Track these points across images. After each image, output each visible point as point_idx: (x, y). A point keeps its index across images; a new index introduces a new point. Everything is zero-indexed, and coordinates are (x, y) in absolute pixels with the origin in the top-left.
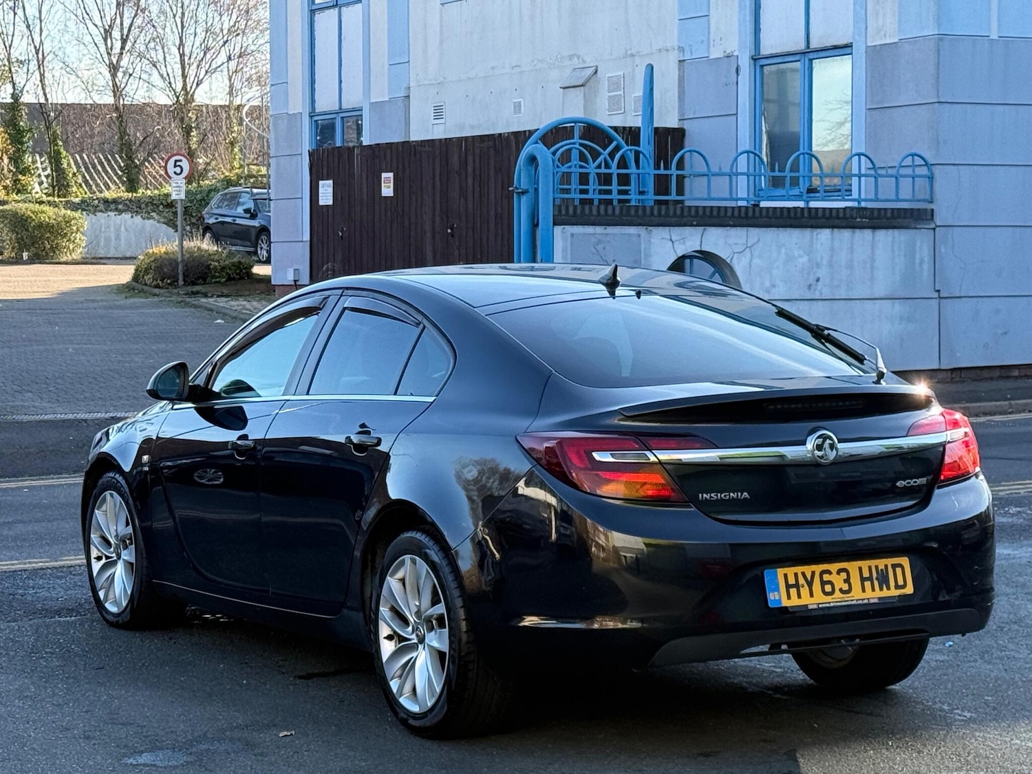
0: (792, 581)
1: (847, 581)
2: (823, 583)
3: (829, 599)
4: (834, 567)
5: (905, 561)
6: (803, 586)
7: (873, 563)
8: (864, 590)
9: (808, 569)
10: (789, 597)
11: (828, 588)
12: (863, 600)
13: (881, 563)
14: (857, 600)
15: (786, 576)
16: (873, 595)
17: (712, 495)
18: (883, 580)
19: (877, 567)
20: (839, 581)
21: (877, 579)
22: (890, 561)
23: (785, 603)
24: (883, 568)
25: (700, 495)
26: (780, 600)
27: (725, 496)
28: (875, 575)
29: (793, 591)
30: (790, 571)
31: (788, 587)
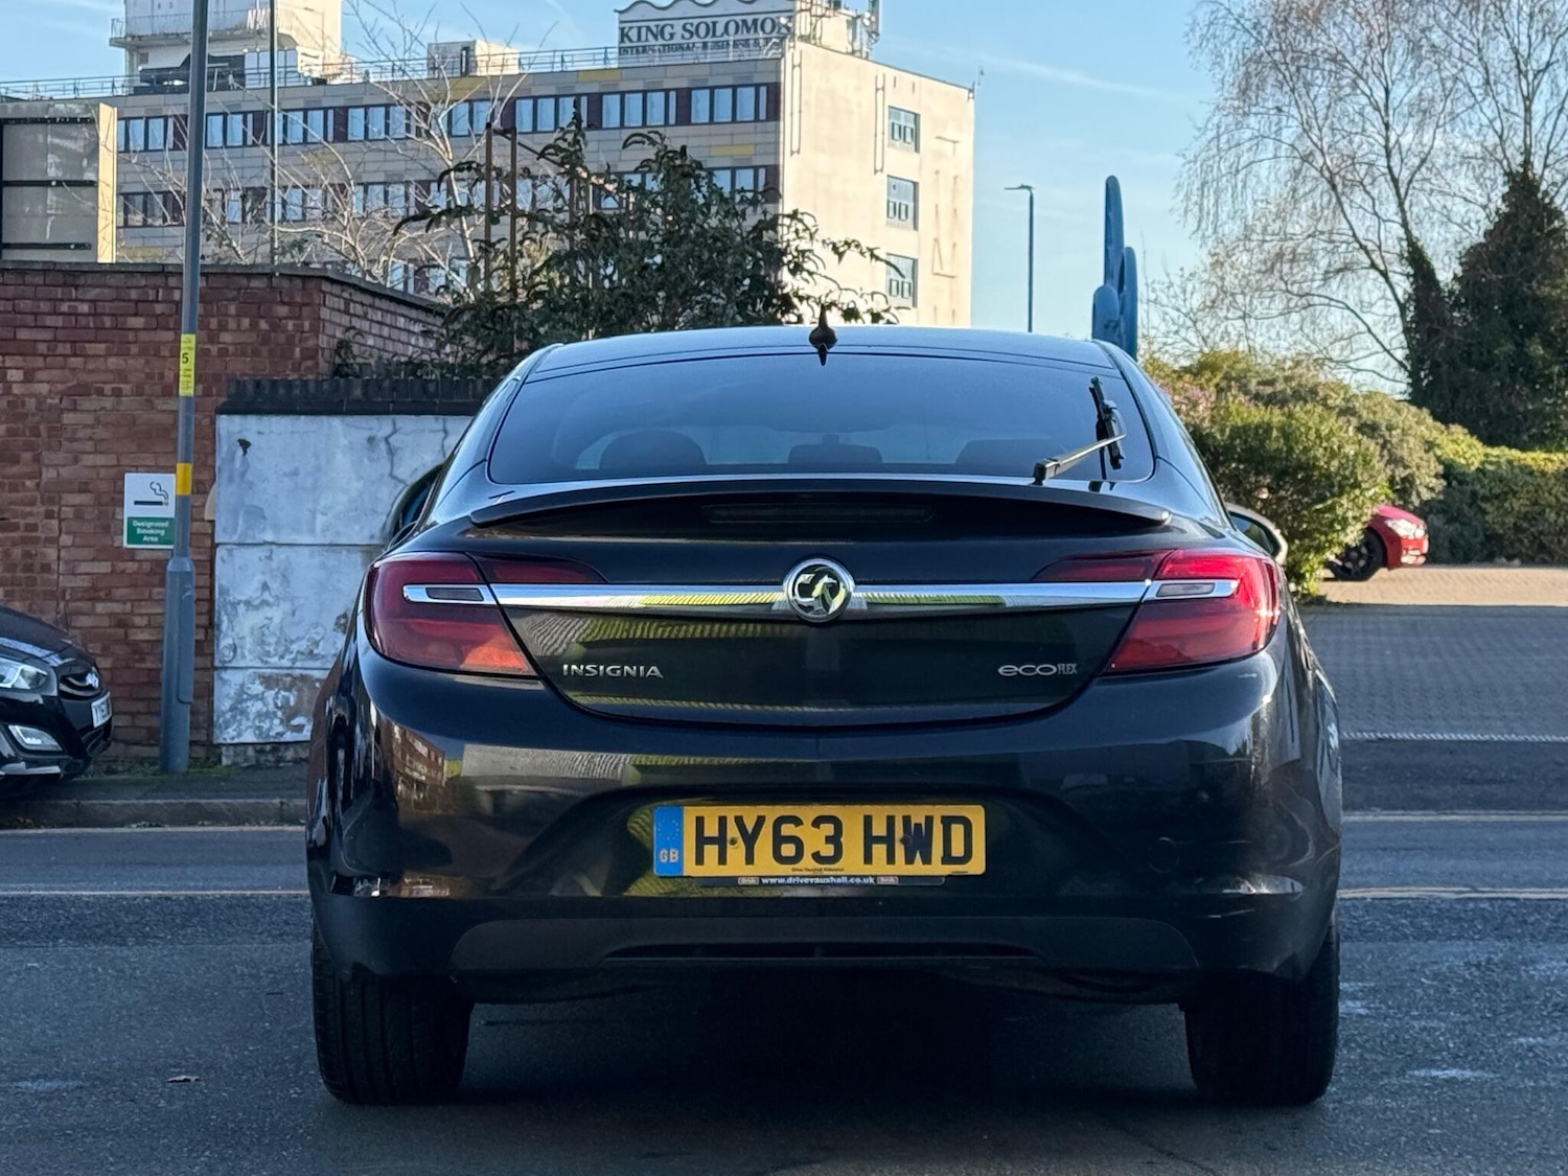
0: (711, 830)
1: (835, 840)
2: (779, 840)
3: (786, 869)
4: (808, 812)
5: (976, 815)
6: (733, 842)
7: (899, 811)
8: (868, 859)
9: (750, 814)
10: (700, 860)
11: (788, 850)
12: (862, 877)
13: (918, 813)
14: (849, 877)
15: (700, 821)
16: (888, 869)
17: (588, 667)
18: (918, 842)
19: (907, 820)
20: (815, 840)
21: (903, 841)
22: (939, 811)
23: (690, 869)
24: (922, 821)
25: (566, 667)
26: (680, 864)
27: (613, 671)
28: (899, 832)
29: (711, 851)
30: (711, 814)
31: (702, 840)
